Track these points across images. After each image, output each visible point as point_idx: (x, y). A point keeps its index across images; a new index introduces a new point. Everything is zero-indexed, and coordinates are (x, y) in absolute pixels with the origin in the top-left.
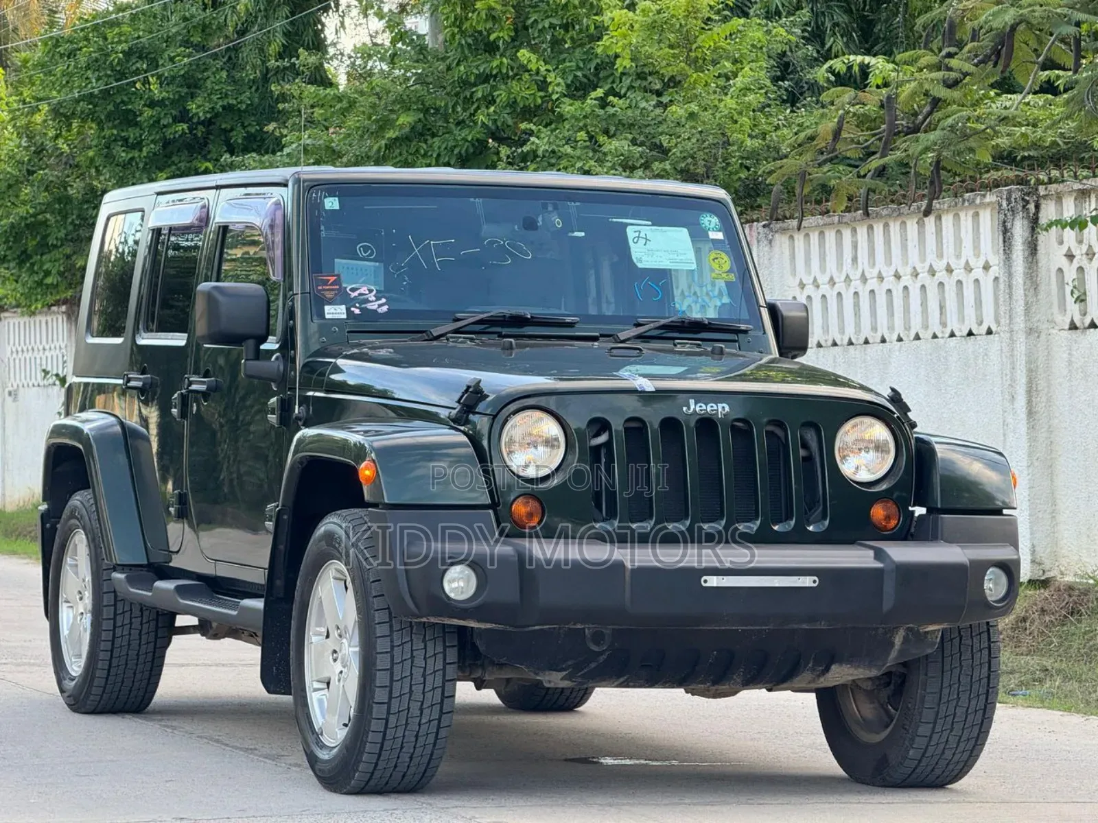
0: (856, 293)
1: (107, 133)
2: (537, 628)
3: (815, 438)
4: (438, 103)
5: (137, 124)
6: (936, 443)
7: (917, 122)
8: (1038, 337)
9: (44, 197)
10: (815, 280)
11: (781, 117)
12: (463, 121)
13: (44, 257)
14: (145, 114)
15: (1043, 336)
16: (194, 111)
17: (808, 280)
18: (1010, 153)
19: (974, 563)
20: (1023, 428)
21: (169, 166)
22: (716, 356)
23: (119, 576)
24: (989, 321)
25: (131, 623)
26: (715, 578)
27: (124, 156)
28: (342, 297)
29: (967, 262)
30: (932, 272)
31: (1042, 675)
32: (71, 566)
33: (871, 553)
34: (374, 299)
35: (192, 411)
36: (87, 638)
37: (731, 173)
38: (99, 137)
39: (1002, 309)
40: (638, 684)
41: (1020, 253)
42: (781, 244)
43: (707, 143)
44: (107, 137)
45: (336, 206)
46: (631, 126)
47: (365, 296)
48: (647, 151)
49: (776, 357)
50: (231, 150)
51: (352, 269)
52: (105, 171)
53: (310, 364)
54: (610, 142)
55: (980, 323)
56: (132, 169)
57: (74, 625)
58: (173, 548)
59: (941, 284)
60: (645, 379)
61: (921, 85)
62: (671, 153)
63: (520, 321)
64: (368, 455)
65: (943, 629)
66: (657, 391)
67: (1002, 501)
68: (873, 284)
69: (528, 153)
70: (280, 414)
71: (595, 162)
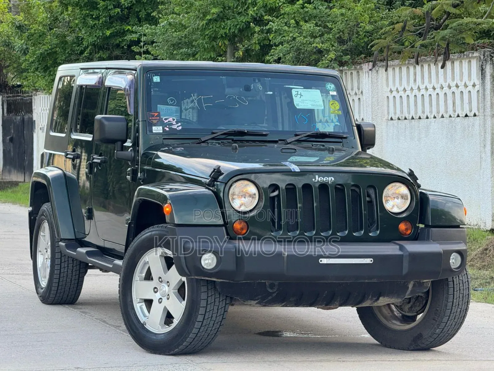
0: (415, 96)
1: (84, 12)
2: (244, 282)
3: (373, 193)
4: (230, 5)
5: (97, 9)
6: (429, 194)
7: (440, 23)
9: (55, 41)
10: (397, 89)
12: (241, 12)
14: (101, 4)
16: (123, 3)
17: (394, 89)
19: (445, 251)
20: (489, 160)
21: (112, 28)
22: (331, 152)
23: (62, 244)
24: (475, 110)
25: (68, 266)
26: (325, 259)
27: (91, 22)
28: (161, 123)
29: (465, 83)
30: (450, 87)
31: (490, 280)
32: (42, 236)
33: (398, 247)
34: (175, 123)
35: (94, 171)
36: (48, 270)
37: (360, 39)
38: (80, 14)
39: (481, 105)
40: (291, 306)
41: (489, 80)
42: (382, 72)
43: (349, 26)
44: (84, 14)
45: (159, 80)
46: (315, 17)
47: (171, 122)
48: (322, 29)
49: (360, 151)
50: (140, 20)
51: (165, 109)
52: (83, 30)
53: (146, 154)
54: (305, 25)
55: (471, 111)
56: (95, 29)
57: (43, 264)
58: (87, 233)
59: (453, 93)
60: (295, 165)
61: (442, 6)
62: (333, 30)
63: (242, 133)
64: (168, 201)
65: (432, 281)
66: (301, 172)
67: (460, 220)
68: (423, 91)
69: (269, 29)
70: (132, 176)
71: (298, 34)
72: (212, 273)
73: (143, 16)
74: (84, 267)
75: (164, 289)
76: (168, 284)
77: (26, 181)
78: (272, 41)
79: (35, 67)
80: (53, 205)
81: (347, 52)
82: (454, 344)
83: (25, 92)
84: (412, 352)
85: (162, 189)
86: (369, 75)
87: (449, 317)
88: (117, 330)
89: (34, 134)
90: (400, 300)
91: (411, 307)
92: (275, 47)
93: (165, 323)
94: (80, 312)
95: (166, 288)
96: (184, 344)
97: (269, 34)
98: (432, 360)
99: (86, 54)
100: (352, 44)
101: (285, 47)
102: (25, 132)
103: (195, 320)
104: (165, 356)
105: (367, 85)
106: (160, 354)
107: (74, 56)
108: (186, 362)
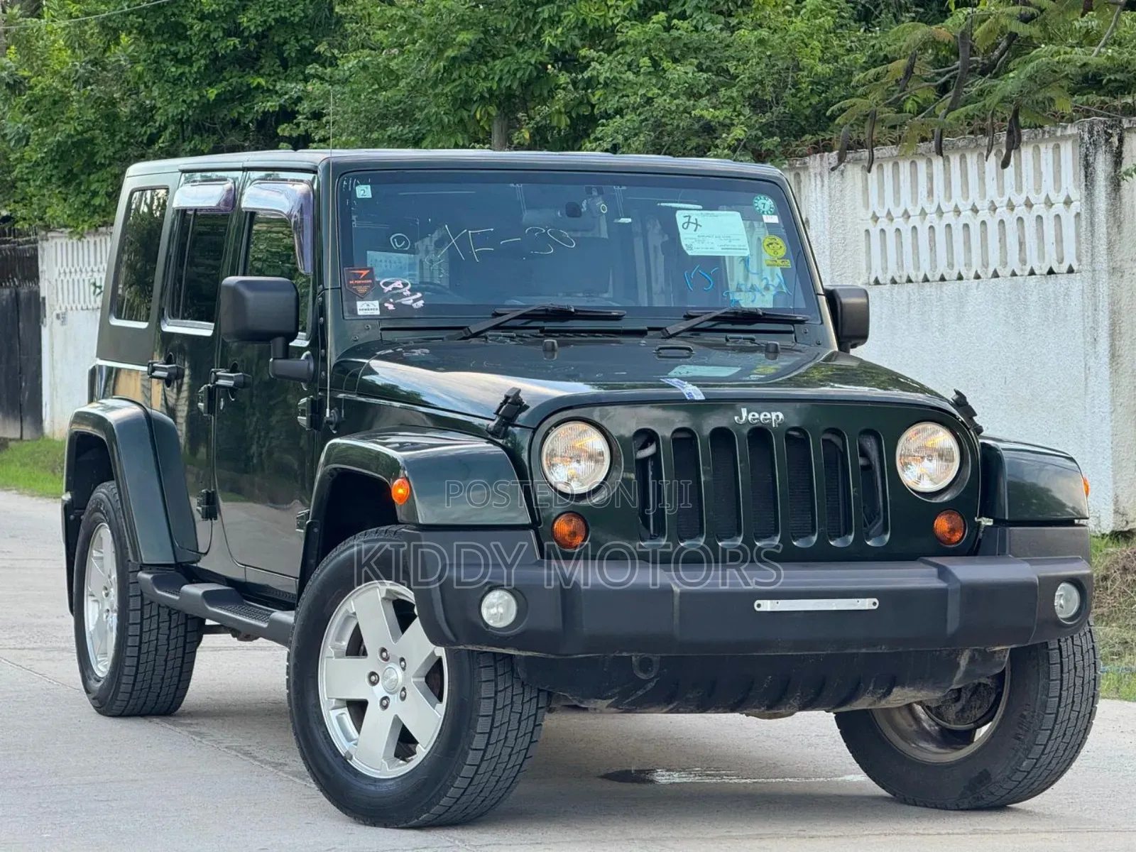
0: (931, 228)
1: (156, 47)
2: (581, 656)
3: (875, 447)
4: (499, 25)
5: (187, 38)
6: (1003, 449)
7: (993, 58)
8: (1122, 276)
9: (90, 115)
10: (889, 213)
11: (853, 39)
12: (525, 42)
13: (92, 177)
14: (196, 28)
15: (1127, 276)
16: (245, 25)
17: (882, 213)
18: (1094, 76)
19: (1043, 580)
20: (1105, 372)
21: (221, 82)
22: (771, 355)
23: (145, 576)
24: (1070, 259)
25: (158, 628)
26: (769, 602)
27: (173, 70)
28: (375, 292)
29: (1047, 197)
30: (1011, 207)
31: (1121, 649)
32: (97, 558)
33: (934, 571)
34: (409, 293)
35: (219, 406)
36: (112, 637)
37: (802, 99)
38: (148, 51)
39: (1084, 247)
40: (688, 710)
41: (1103, 189)
42: (853, 175)
43: (776, 68)
44: (156, 51)
45: (369, 194)
46: (697, 50)
47: (399, 291)
48: (714, 77)
49: (835, 352)
50: (285, 64)
51: (386, 261)
52: (153, 88)
53: (342, 364)
54: (674, 68)
55: (1061, 261)
56: (182, 85)
57: (99, 622)
58: (202, 549)
59: (1020, 219)
60: (694, 385)
61: (997, 20)
62: (738, 80)
63: (563, 315)
64: (401, 471)
65: (1012, 649)
66: (707, 400)
67: (1073, 508)
68: (949, 218)
69: (590, 79)
70: (311, 417)
71: (659, 89)
72: (506, 638)
73: (293, 55)
74: (194, 629)
75: (394, 677)
76: (403, 663)
77: (24, 438)
78: (597, 106)
79: (45, 175)
80: (121, 486)
81: (770, 129)
82: (1060, 795)
83: (20, 233)
84: (968, 813)
85: (384, 445)
86: (822, 181)
87: (1052, 730)
88: (280, 773)
89: (43, 328)
90: (939, 694)
91: (963, 710)
92: (604, 121)
93: (397, 755)
94: (190, 732)
95: (397, 674)
96: (441, 803)
97: (589, 91)
98: (1014, 831)
99: (163, 142)
100: (782, 111)
101: (628, 120)
102: (21, 325)
103: (466, 747)
104: (398, 831)
105: (819, 205)
106: (386, 826)
107: (135, 148)
108: (449, 844)
